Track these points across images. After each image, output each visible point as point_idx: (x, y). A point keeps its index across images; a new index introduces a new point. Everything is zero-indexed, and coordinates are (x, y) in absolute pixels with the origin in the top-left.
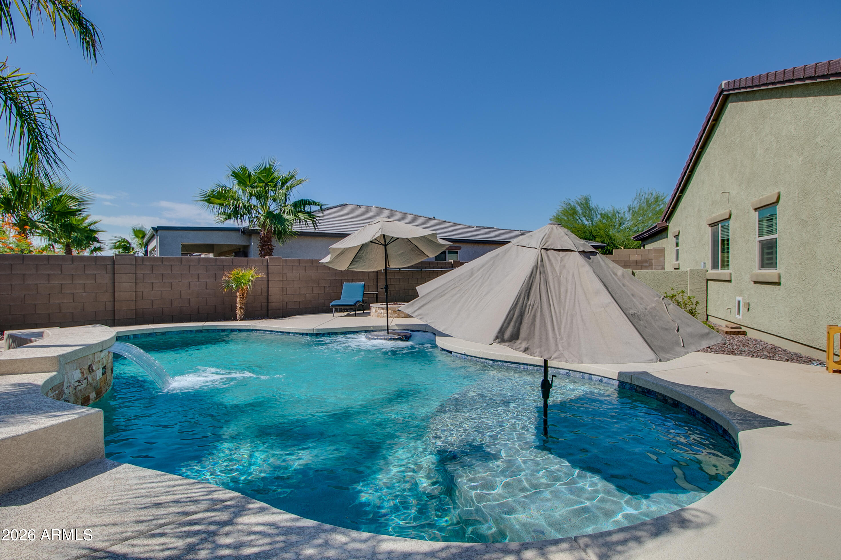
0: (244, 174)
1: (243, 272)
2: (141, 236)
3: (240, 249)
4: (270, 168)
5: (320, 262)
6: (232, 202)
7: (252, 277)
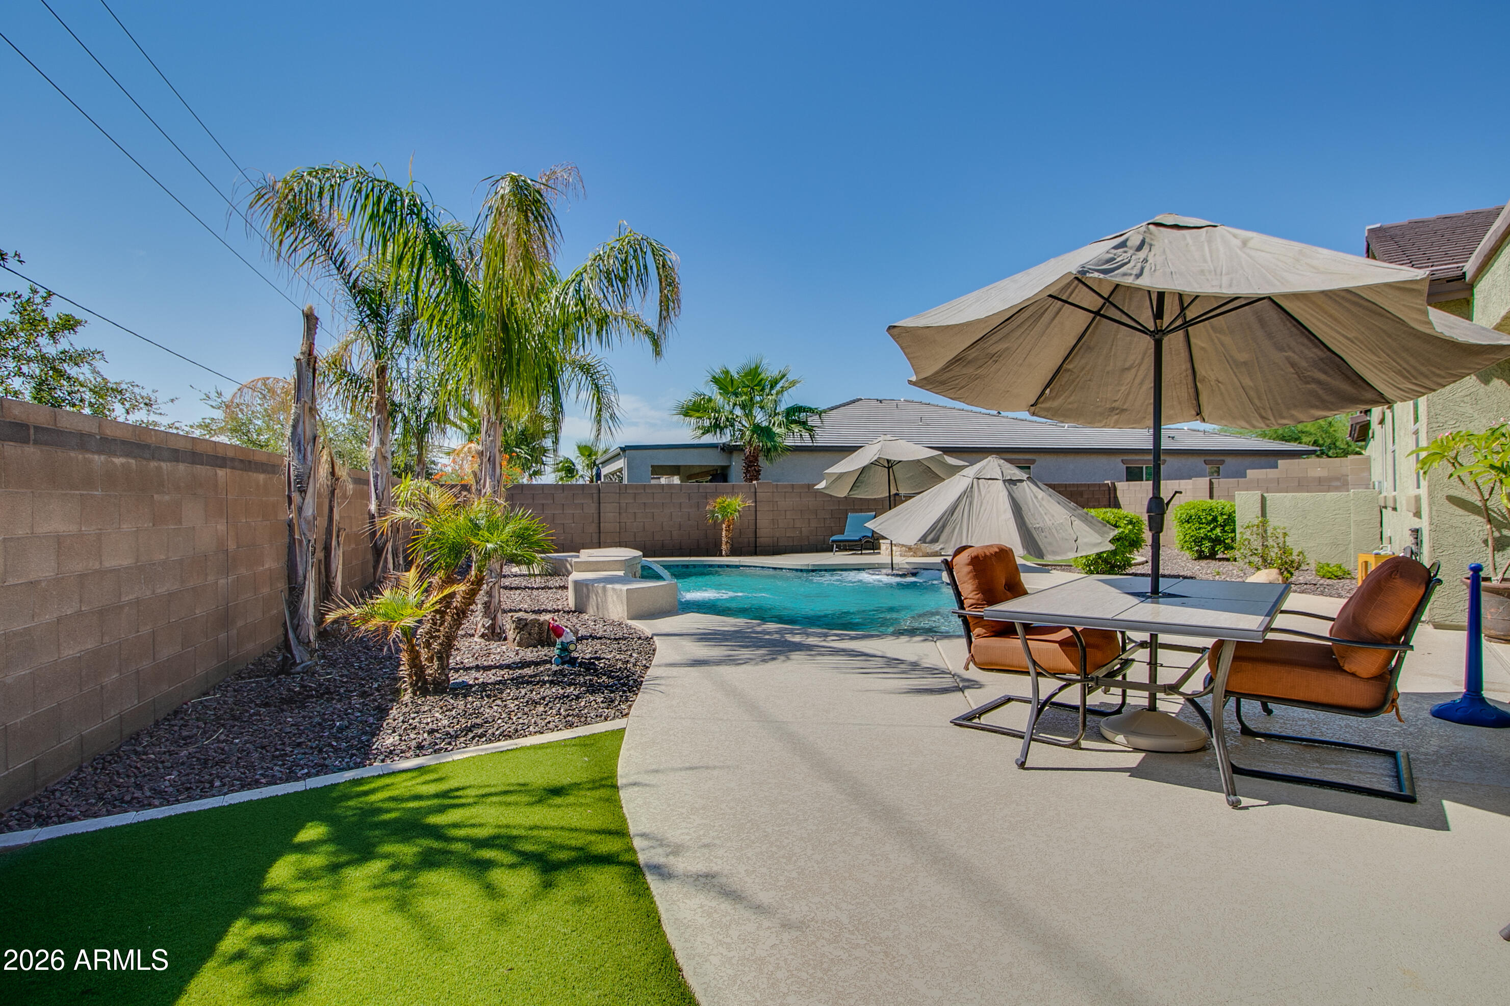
0: (725, 379)
1: (729, 500)
2: (587, 454)
3: (717, 470)
4: (757, 368)
5: (815, 487)
6: (713, 414)
7: (739, 506)
